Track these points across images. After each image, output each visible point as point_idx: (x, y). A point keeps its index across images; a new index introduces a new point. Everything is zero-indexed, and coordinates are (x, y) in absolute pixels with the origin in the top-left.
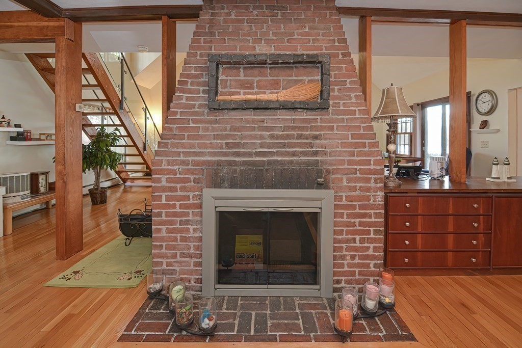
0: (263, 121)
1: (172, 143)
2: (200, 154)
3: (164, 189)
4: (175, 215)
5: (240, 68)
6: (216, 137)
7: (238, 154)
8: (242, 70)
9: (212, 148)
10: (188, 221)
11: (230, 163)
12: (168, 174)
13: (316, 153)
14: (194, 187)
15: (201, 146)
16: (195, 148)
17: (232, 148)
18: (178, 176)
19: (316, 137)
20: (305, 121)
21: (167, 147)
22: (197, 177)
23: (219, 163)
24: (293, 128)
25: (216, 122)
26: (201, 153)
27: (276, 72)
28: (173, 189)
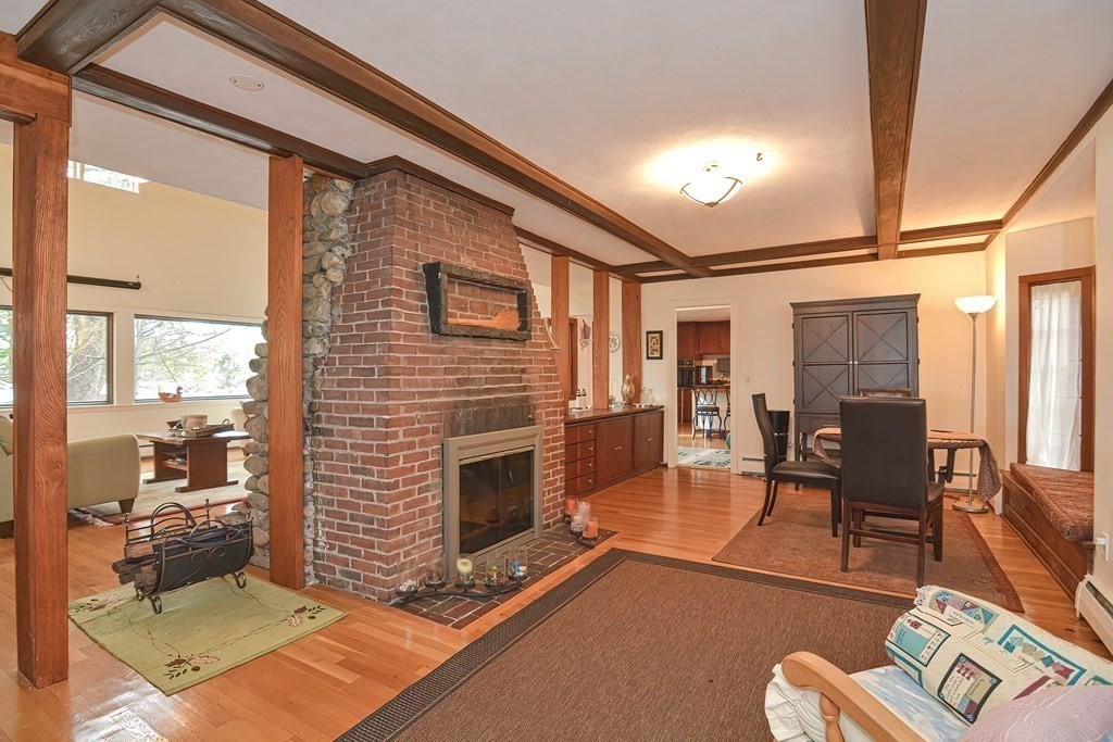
0: (482, 352)
1: (405, 380)
2: (435, 394)
3: (402, 446)
4: (414, 481)
5: (454, 282)
6: (447, 371)
7: (468, 392)
8: (457, 286)
9: (445, 386)
10: (427, 486)
11: (466, 404)
12: (406, 425)
13: (525, 389)
14: (433, 438)
15: (436, 383)
16: (428, 387)
17: (463, 385)
18: (417, 426)
19: (523, 371)
20: (514, 353)
21: (398, 386)
22: (435, 425)
23: (455, 405)
24: (507, 361)
25: (442, 351)
26: (436, 392)
27: (485, 293)
28: (411, 445)
